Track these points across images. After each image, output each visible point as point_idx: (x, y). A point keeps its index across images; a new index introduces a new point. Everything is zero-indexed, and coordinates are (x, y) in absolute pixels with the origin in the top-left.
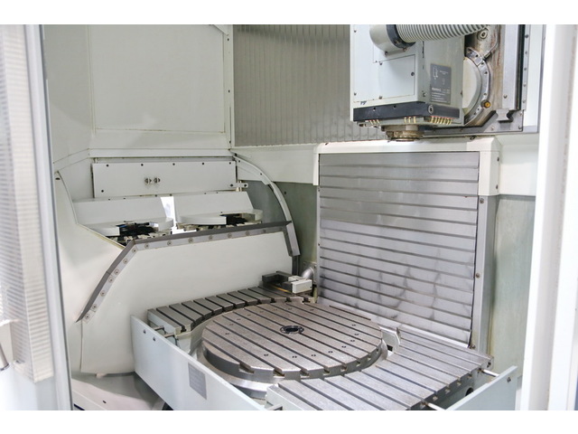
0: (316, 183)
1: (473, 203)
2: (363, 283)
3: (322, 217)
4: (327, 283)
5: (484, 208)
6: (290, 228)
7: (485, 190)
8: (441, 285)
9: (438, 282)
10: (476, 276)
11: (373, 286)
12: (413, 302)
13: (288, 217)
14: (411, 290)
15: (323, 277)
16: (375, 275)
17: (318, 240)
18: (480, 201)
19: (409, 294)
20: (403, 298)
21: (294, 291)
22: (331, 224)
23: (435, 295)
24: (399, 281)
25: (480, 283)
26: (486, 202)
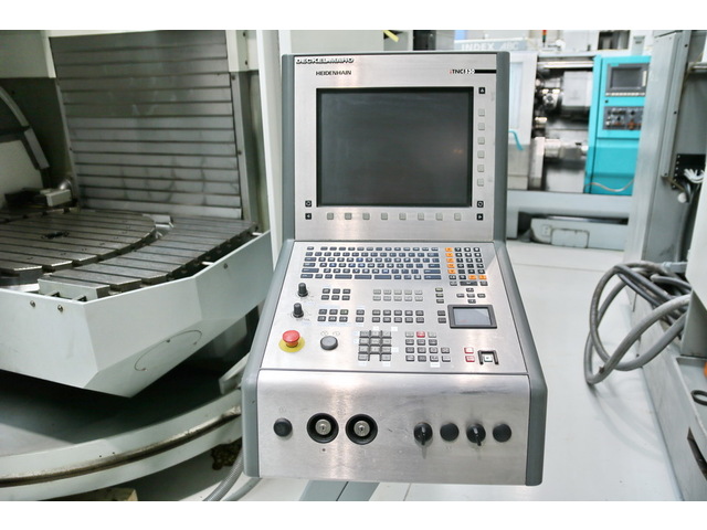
0: (52, 74)
1: (225, 80)
2: (130, 183)
3: (67, 116)
4: (89, 192)
5: (236, 83)
6: (30, 135)
7: (234, 66)
8: (207, 168)
9: (205, 165)
10: (238, 153)
11: (140, 184)
12: (184, 192)
13: (23, 122)
14: (180, 179)
15: (83, 186)
16: (140, 172)
17: (69, 144)
18: (232, 77)
19: (180, 185)
20: (173, 189)
21: (50, 203)
22: (80, 122)
23: (203, 180)
24: (166, 173)
25: (243, 159)
26: (237, 79)
